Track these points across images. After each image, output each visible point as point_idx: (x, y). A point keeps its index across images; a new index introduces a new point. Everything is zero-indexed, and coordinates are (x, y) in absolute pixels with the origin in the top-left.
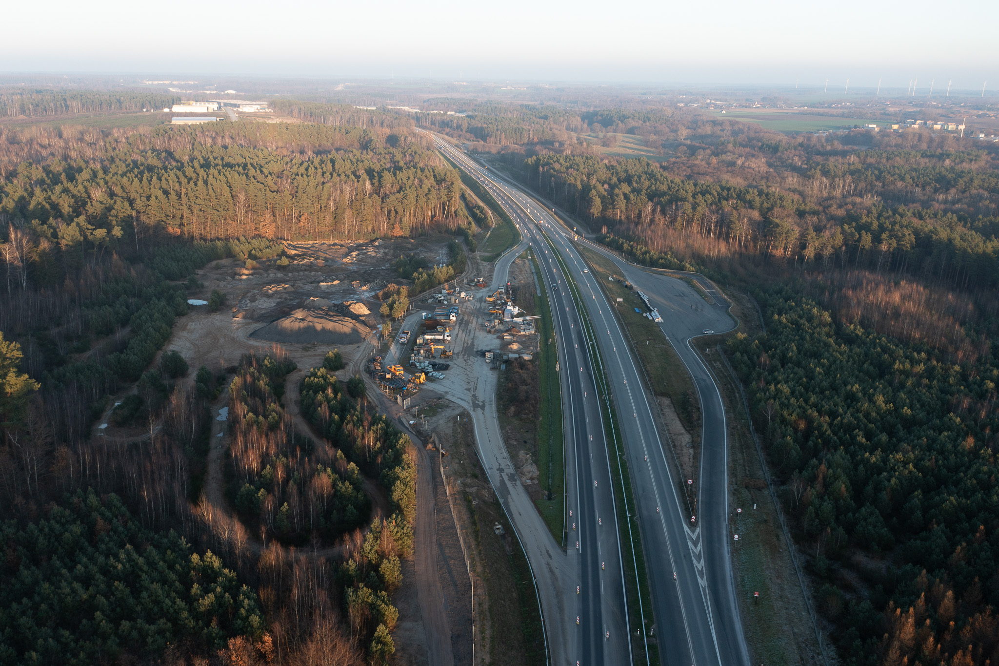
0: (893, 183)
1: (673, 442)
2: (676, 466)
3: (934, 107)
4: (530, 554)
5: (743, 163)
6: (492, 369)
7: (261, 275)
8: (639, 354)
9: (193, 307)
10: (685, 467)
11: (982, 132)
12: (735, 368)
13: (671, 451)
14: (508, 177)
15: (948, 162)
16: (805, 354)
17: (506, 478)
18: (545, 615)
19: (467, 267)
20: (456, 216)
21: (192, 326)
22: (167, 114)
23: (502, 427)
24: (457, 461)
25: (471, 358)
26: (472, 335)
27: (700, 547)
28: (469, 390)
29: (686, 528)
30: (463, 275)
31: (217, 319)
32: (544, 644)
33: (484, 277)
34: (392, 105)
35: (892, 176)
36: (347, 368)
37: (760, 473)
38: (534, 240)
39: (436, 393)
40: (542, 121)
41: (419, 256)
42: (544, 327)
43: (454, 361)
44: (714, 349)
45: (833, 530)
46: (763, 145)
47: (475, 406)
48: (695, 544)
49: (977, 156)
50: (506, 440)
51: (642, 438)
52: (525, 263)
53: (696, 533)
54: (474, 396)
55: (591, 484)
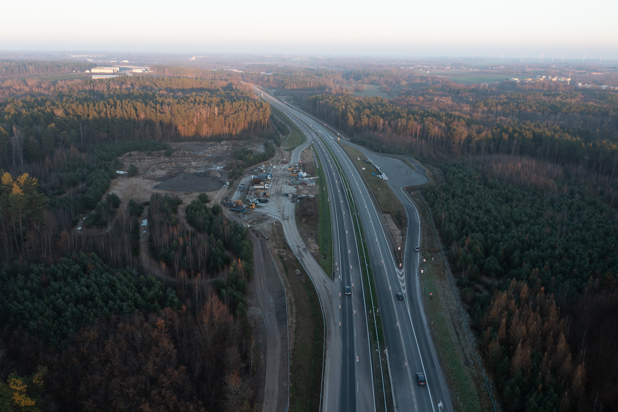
0: (525, 109)
1: (391, 233)
2: (393, 244)
3: (553, 68)
4: (315, 281)
5: (438, 99)
6: (292, 202)
7: (156, 159)
8: (374, 194)
9: (119, 175)
10: (397, 244)
11: (580, 82)
12: (427, 200)
13: (390, 237)
14: (298, 108)
15: (558, 99)
16: (466, 193)
17: (301, 250)
18: (323, 306)
19: (276, 154)
20: (268, 128)
21: (120, 183)
22: (88, 73)
23: (298, 228)
24: (275, 242)
25: (280, 197)
26: (280, 187)
27: (403, 277)
28: (280, 211)
29: (397, 270)
30: (274, 158)
31: (134, 180)
32: (323, 317)
33: (286, 159)
34: (226, 68)
35: (524, 106)
36: (211, 202)
37: (437, 246)
38: (314, 140)
39: (261, 213)
40: (318, 77)
41: (248, 149)
42: (321, 182)
43: (271, 199)
44: (416, 193)
45: (472, 267)
46: (450, 90)
47: (284, 219)
48: (401, 276)
49: (576, 95)
50: (301, 234)
51: (375, 232)
52: (309, 152)
53: (402, 272)
54: (283, 214)
55: (347, 252)
